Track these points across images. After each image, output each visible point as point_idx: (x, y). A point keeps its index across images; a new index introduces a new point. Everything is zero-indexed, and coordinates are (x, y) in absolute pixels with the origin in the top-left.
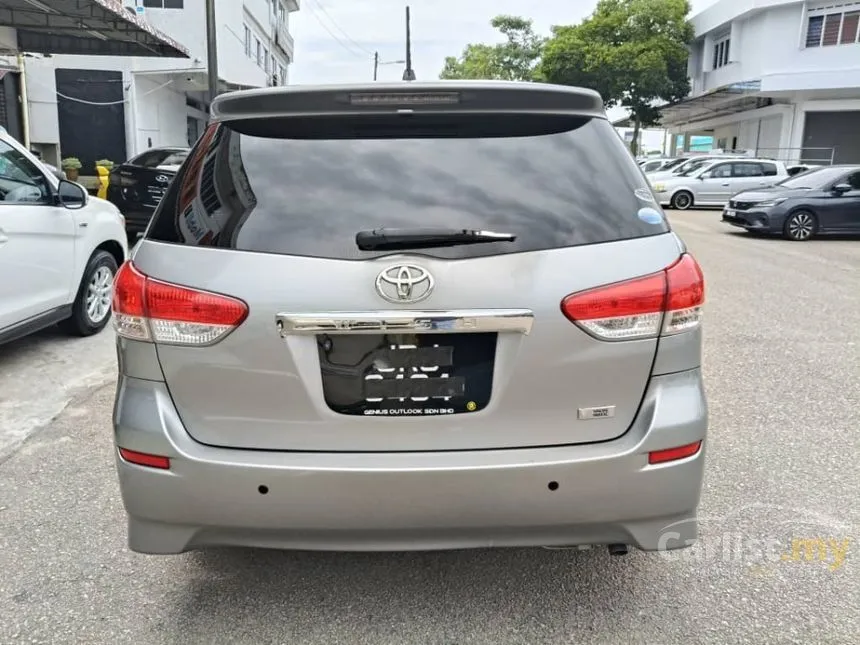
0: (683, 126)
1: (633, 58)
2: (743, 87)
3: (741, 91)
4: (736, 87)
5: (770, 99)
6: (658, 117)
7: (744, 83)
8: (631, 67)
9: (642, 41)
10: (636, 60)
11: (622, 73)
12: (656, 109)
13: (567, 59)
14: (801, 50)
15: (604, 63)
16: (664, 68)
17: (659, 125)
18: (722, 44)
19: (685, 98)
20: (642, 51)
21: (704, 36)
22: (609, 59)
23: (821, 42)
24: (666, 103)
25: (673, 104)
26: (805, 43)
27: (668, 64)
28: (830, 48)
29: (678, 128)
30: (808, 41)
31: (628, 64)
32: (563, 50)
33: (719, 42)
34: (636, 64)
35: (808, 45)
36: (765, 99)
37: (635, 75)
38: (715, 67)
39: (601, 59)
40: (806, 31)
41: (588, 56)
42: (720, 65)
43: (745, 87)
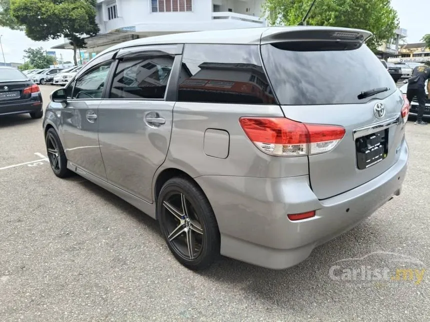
0: (94, 49)
1: (69, 12)
2: (128, 30)
3: (126, 32)
4: (124, 29)
5: (138, 36)
6: (85, 44)
7: (128, 28)
8: (70, 17)
9: (72, 3)
10: (71, 13)
11: (65, 20)
12: (83, 39)
13: (31, 10)
14: (150, 13)
15: (54, 14)
16: (87, 18)
17: (86, 47)
18: (112, 8)
19: (98, 34)
20: (74, 9)
21: (101, 3)
22: (56, 11)
23: (158, 10)
24: (88, 36)
25: (92, 36)
26: (151, 10)
27: (88, 16)
28: (161, 13)
29: (92, 49)
30: (153, 9)
31: (68, 15)
32: (26, 4)
33: (110, 6)
34: (72, 15)
35: (153, 11)
36: (136, 35)
37: (73, 21)
38: (110, 19)
39: (52, 11)
40: (151, 5)
41: (43, 9)
42: (112, 18)
43: (129, 30)
